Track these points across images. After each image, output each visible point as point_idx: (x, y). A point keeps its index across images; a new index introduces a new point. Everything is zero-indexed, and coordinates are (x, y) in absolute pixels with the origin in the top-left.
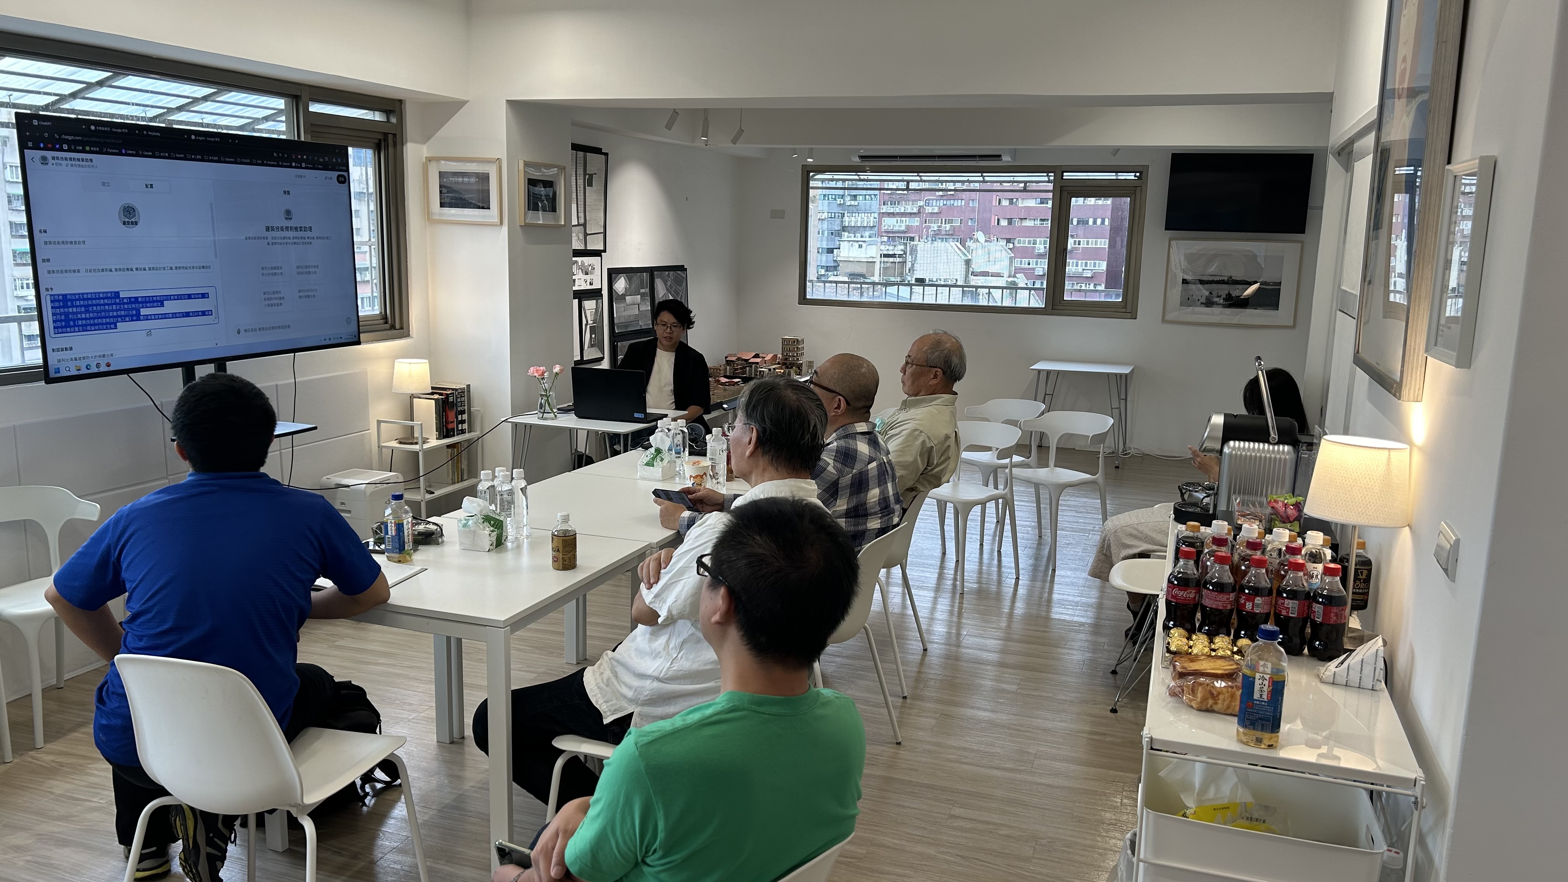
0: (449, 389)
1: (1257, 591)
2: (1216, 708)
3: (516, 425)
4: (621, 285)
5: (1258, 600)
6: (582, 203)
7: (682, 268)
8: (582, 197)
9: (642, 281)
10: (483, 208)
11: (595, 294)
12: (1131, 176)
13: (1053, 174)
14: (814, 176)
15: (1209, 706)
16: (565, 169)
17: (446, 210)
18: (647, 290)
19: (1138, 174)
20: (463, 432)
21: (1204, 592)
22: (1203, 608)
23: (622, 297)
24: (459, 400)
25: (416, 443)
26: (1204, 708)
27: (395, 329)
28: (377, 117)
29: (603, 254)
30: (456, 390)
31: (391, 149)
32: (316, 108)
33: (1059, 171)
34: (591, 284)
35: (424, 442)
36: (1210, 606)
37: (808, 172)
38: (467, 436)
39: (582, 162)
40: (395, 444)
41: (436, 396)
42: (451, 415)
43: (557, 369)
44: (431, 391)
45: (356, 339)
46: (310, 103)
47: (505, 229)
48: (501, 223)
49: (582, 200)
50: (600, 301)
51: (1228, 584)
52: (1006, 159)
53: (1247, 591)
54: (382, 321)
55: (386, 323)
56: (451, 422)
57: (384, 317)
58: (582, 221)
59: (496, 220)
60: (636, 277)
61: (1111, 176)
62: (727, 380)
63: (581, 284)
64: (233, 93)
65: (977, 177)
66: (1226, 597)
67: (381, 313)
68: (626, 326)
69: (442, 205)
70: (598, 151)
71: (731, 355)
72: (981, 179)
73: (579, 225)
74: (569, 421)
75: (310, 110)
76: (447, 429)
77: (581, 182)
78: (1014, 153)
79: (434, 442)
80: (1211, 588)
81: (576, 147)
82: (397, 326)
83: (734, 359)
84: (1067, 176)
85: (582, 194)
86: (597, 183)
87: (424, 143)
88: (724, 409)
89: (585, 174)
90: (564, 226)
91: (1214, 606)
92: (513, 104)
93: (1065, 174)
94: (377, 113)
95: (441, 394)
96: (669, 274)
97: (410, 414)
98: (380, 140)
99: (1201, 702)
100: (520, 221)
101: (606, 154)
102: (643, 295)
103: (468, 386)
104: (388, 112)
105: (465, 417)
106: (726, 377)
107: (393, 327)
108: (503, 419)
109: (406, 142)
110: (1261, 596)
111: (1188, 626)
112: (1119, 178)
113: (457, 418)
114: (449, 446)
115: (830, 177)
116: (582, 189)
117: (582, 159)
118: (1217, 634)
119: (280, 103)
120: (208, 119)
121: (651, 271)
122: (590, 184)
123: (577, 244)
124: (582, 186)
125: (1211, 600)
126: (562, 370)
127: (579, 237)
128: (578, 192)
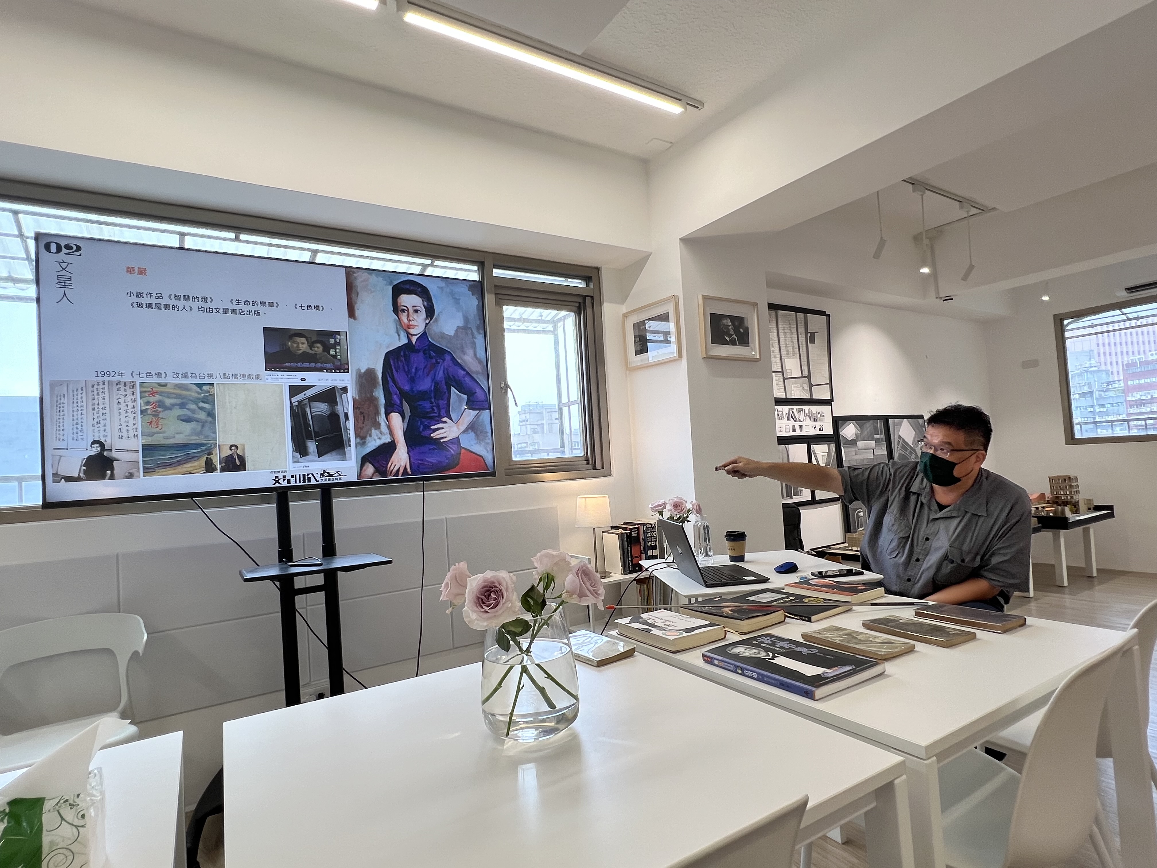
0: (636, 524)
4: (849, 431)
6: (805, 358)
9: (876, 428)
11: (823, 439)
14: (1069, 324)
16: (757, 304)
17: (639, 358)
18: (882, 436)
23: (851, 442)
24: (648, 535)
29: (832, 403)
30: (644, 525)
31: (589, 311)
34: (820, 430)
37: (1062, 320)
39: (803, 322)
41: (620, 531)
42: (638, 550)
44: (614, 526)
46: (495, 269)
47: (684, 361)
48: (681, 355)
49: (805, 355)
54: (586, 461)
55: (588, 464)
56: (637, 557)
57: (587, 458)
58: (806, 373)
59: (674, 355)
60: (868, 424)
63: (809, 429)
67: (583, 455)
69: (637, 354)
70: (819, 313)
75: (494, 275)
76: (632, 563)
77: (802, 339)
79: (615, 577)
85: (805, 350)
86: (820, 339)
87: (623, 303)
89: (806, 332)
90: (759, 360)
92: (686, 242)
95: (626, 529)
98: (580, 303)
100: (700, 354)
101: (829, 315)
102: (877, 441)
107: (595, 467)
109: (604, 303)
113: (645, 553)
114: (638, 581)
116: (804, 346)
117: (803, 319)
121: (885, 419)
123: (802, 394)
124: (804, 343)
127: (803, 388)
128: (801, 348)
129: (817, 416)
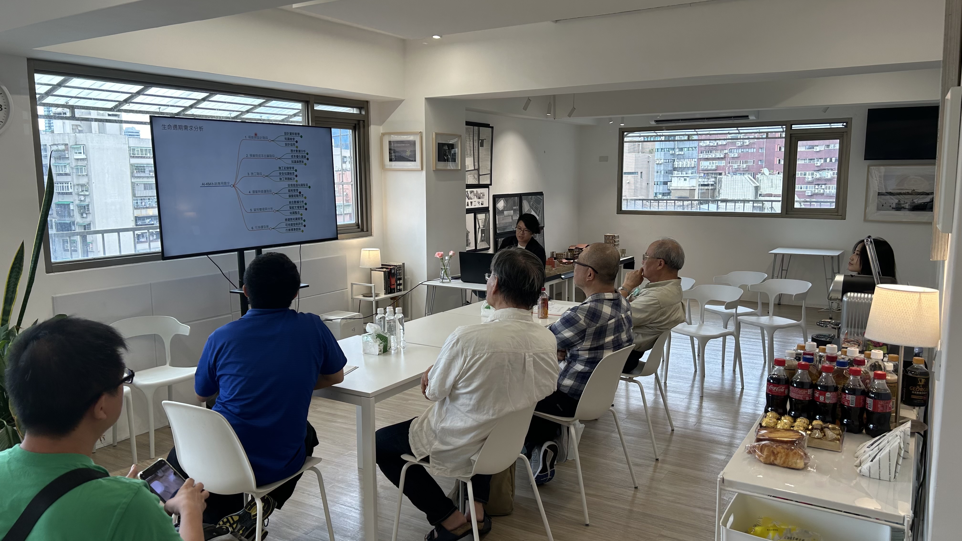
0: (392, 265)
1: (826, 389)
2: (776, 462)
3: (428, 286)
4: (501, 205)
5: (828, 395)
6: (477, 157)
7: (541, 194)
8: (477, 153)
9: (514, 202)
10: (412, 161)
11: (485, 210)
12: (840, 125)
13: (784, 127)
14: (627, 134)
15: (771, 461)
16: (461, 136)
17: (393, 163)
18: (518, 207)
19: (845, 124)
20: (400, 290)
21: (791, 388)
22: (791, 399)
23: (502, 212)
24: (398, 272)
25: (371, 297)
26: (768, 462)
27: (364, 231)
28: (355, 111)
29: (490, 186)
30: (396, 266)
31: (362, 129)
32: (319, 107)
33: (788, 124)
34: (482, 204)
35: (376, 296)
36: (794, 398)
37: (623, 132)
38: (403, 293)
39: (477, 133)
40: (361, 297)
41: (384, 270)
42: (393, 281)
43: (451, 253)
44: (381, 266)
45: (336, 237)
46: (315, 105)
47: (424, 173)
48: (422, 169)
49: (477, 155)
50: (487, 214)
51: (806, 383)
52: (752, 118)
53: (819, 388)
54: (357, 227)
55: (359, 228)
56: (393, 285)
57: (358, 225)
58: (477, 167)
59: (419, 167)
60: (511, 200)
61: (827, 126)
62: (567, 261)
63: (476, 204)
64: (274, 101)
65: (734, 130)
66: (805, 391)
67: (356, 222)
68: (504, 229)
69: (391, 160)
70: (487, 126)
71: (572, 246)
72: (737, 131)
73: (475, 170)
74: (458, 284)
75: (315, 108)
76: (390, 288)
77: (476, 144)
78: (758, 114)
79: (382, 296)
80: (795, 385)
81: (468, 123)
82: (365, 230)
83: (574, 248)
84: (794, 127)
85: (477, 152)
86: (487, 144)
87: (381, 125)
88: (562, 278)
89: (479, 139)
90: (460, 170)
91: (797, 398)
92: (429, 100)
93: (793, 126)
94: (355, 109)
95: (387, 268)
96: (532, 197)
97: (370, 280)
98: (356, 124)
99: (766, 458)
100: (432, 168)
101: (492, 128)
102: (515, 211)
103: (404, 264)
104: (360, 108)
105: (401, 282)
106: (566, 259)
107: (362, 230)
108: (420, 283)
109: (370, 125)
110: (830, 392)
111: (781, 411)
112: (832, 127)
113: (397, 282)
114: (392, 298)
115: (638, 135)
116: (477, 148)
117: (477, 131)
118: (799, 417)
119: (299, 106)
120: (264, 117)
121: (520, 196)
122: (482, 145)
123: (474, 181)
124: (477, 147)
125: (795, 394)
126: (454, 254)
127: (474, 177)
128: (475, 150)
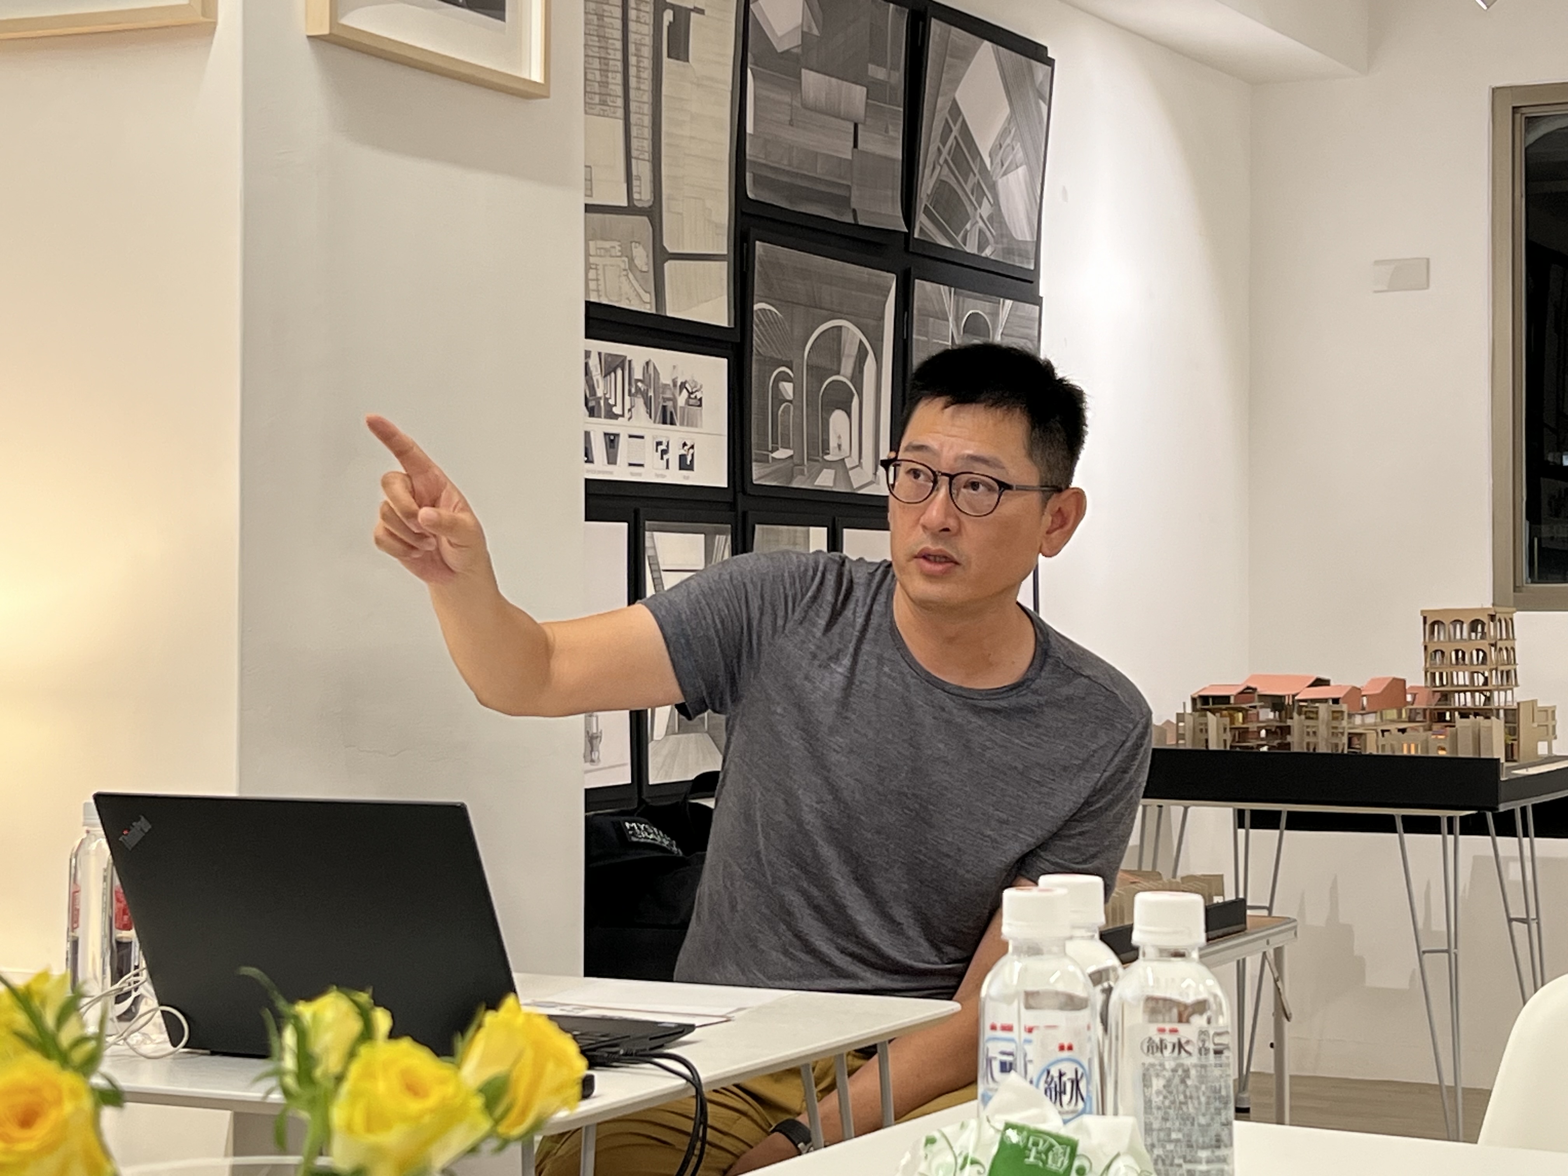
6: (647, 121)
8: (649, 98)
34: (685, 464)
49: (647, 109)
58: (644, 195)
85: (647, 86)
116: (647, 63)
123: (626, 287)
124: (647, 52)
127: (631, 260)
128: (632, 71)
129: (674, 400)
